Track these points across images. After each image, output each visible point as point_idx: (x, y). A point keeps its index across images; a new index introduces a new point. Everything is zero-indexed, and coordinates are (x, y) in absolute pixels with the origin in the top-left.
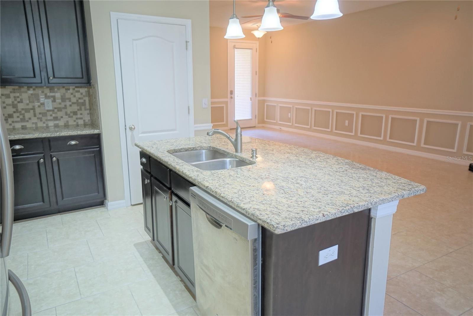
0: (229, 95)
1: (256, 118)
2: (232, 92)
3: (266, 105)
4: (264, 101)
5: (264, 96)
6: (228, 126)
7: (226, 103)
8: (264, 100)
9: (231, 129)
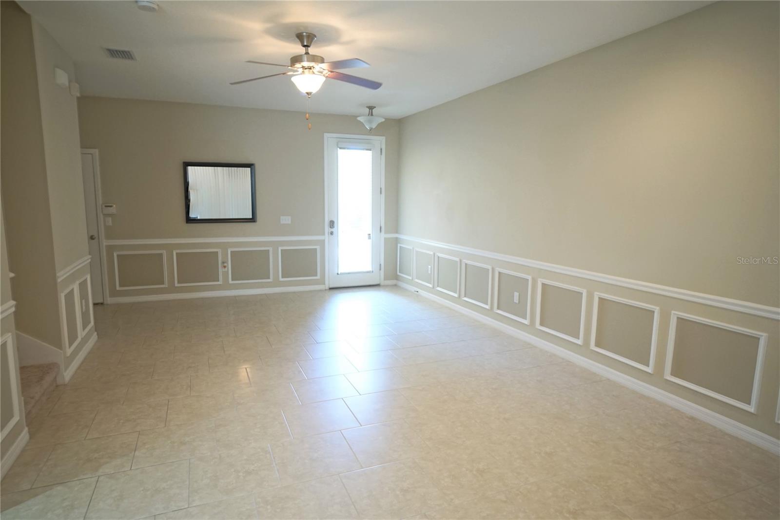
0: (327, 229)
1: (380, 269)
2: (332, 224)
3: (399, 248)
4: (397, 240)
5: (397, 232)
6: (324, 284)
7: (322, 243)
8: (397, 238)
9: (331, 289)
